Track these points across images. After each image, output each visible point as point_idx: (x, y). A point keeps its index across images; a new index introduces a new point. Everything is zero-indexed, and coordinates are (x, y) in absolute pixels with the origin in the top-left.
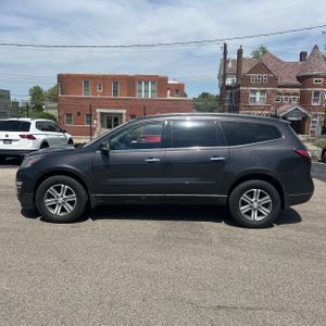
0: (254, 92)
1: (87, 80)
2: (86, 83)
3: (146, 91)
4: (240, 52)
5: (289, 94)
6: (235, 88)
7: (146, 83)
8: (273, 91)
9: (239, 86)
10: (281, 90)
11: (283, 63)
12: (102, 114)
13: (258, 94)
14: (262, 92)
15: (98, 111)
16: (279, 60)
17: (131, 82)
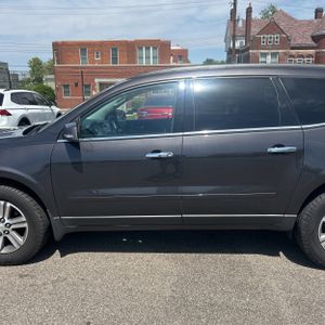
0: (265, 55)
1: (84, 47)
2: (83, 50)
3: (148, 57)
4: (249, 11)
5: (302, 56)
6: (243, 51)
7: (148, 48)
8: (285, 54)
9: (248, 49)
10: (293, 52)
11: (296, 21)
12: (101, 84)
13: (269, 57)
14: (273, 55)
15: (97, 80)
16: (292, 19)
17: (131, 48)
